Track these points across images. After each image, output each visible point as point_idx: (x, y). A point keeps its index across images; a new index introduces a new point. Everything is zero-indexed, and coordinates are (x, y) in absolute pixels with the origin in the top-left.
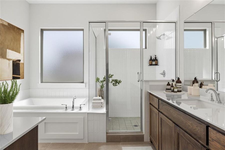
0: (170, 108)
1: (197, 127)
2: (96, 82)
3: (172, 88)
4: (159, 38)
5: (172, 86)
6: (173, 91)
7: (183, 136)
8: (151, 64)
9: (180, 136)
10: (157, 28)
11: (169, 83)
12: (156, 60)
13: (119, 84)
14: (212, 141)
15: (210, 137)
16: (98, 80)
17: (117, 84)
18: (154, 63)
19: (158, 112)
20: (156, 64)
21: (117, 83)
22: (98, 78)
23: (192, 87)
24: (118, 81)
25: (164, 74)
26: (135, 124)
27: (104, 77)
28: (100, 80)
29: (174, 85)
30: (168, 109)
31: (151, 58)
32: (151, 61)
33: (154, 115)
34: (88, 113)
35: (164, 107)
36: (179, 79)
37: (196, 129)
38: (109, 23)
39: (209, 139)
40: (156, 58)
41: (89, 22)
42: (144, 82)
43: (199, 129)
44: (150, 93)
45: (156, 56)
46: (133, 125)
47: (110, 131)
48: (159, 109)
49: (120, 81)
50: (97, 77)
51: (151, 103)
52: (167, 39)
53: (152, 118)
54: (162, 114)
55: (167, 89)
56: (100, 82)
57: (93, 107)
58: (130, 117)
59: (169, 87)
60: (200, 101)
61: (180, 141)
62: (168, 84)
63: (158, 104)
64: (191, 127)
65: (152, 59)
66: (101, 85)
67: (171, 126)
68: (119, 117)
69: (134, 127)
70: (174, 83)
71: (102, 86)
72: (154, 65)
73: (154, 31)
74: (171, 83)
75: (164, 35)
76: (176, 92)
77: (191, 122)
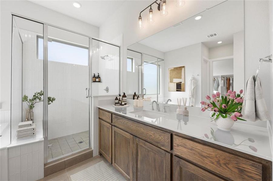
0: (126, 121)
1: (160, 136)
2: (23, 101)
3: (120, 102)
4: (103, 58)
5: (120, 100)
6: (121, 105)
7: (143, 146)
8: (94, 80)
9: (139, 146)
10: (101, 49)
11: (117, 97)
12: (99, 77)
13: (52, 102)
14: (177, 147)
15: (175, 143)
16: (25, 98)
17: (50, 103)
18: (97, 80)
19: (111, 125)
20: (99, 82)
21: (50, 101)
22: (26, 95)
23: (138, 100)
24: (51, 98)
25: (107, 90)
26: (80, 141)
27: (34, 95)
28: (28, 99)
29: (121, 99)
30: (124, 122)
31: (94, 75)
32: (94, 77)
33: (105, 129)
34: (8, 149)
35: (118, 120)
36: (124, 94)
37: (159, 138)
38: (48, 26)
39: (174, 144)
40: (99, 75)
41: (12, 15)
42: (93, 98)
43: (162, 137)
44: (99, 108)
45: (99, 74)
46: (77, 142)
47: (49, 161)
48: (112, 122)
49: (54, 98)
50: (23, 95)
51: (100, 117)
52: (110, 60)
53: (102, 132)
54: (116, 128)
55: (116, 103)
56: (28, 101)
57: (19, 137)
58: (72, 134)
59: (117, 101)
60: (145, 111)
61: (139, 150)
62: (116, 99)
63: (111, 118)
64: (153, 137)
65: (96, 76)
66: (30, 104)
67: (129, 138)
68: (58, 138)
69: (79, 144)
70: (121, 97)
71: (31, 106)
72: (97, 82)
73: (98, 51)
74: (118, 98)
75: (107, 56)
76: (123, 105)
77: (152, 133)
